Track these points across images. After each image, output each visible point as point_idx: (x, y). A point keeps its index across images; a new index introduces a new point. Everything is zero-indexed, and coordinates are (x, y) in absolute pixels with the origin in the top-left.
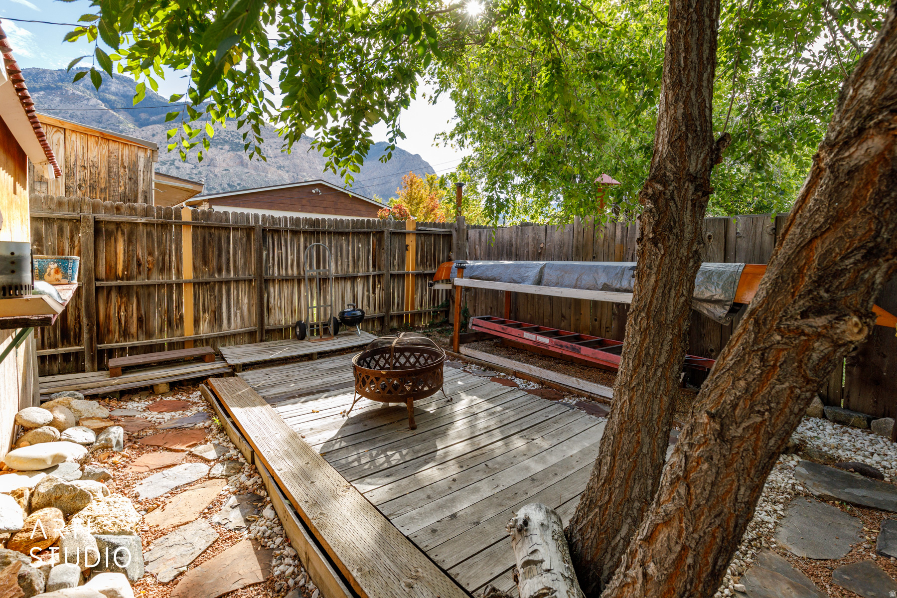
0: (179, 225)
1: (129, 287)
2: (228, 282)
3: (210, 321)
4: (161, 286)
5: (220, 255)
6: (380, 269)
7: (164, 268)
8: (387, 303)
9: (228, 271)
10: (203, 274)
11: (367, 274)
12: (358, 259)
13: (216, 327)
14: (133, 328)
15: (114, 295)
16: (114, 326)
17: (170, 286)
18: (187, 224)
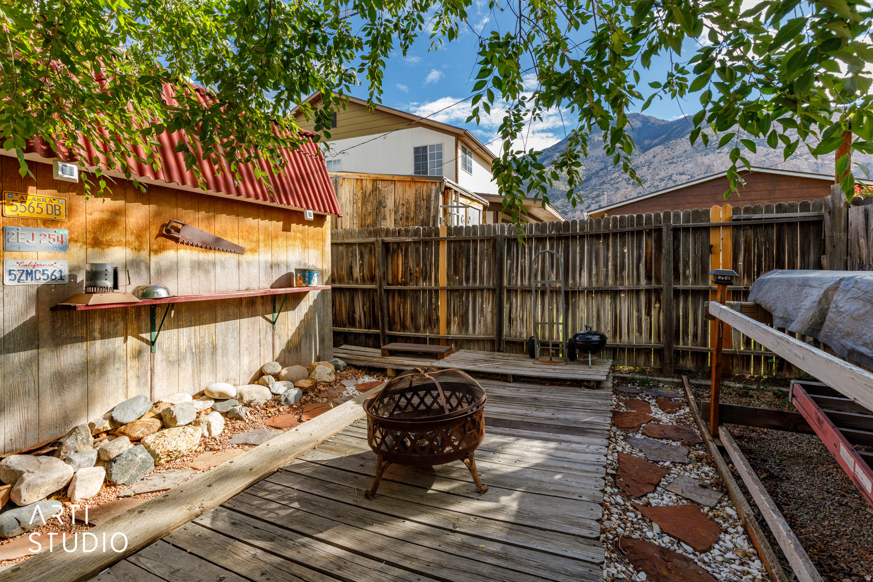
0: (438, 243)
1: (405, 291)
2: (474, 290)
3: (458, 323)
4: (424, 291)
5: (468, 266)
7: (426, 276)
9: (475, 280)
10: (454, 282)
11: (635, 287)
12: (623, 268)
13: (464, 330)
14: (408, 322)
15: (396, 296)
16: (397, 319)
17: (430, 291)
18: (443, 239)
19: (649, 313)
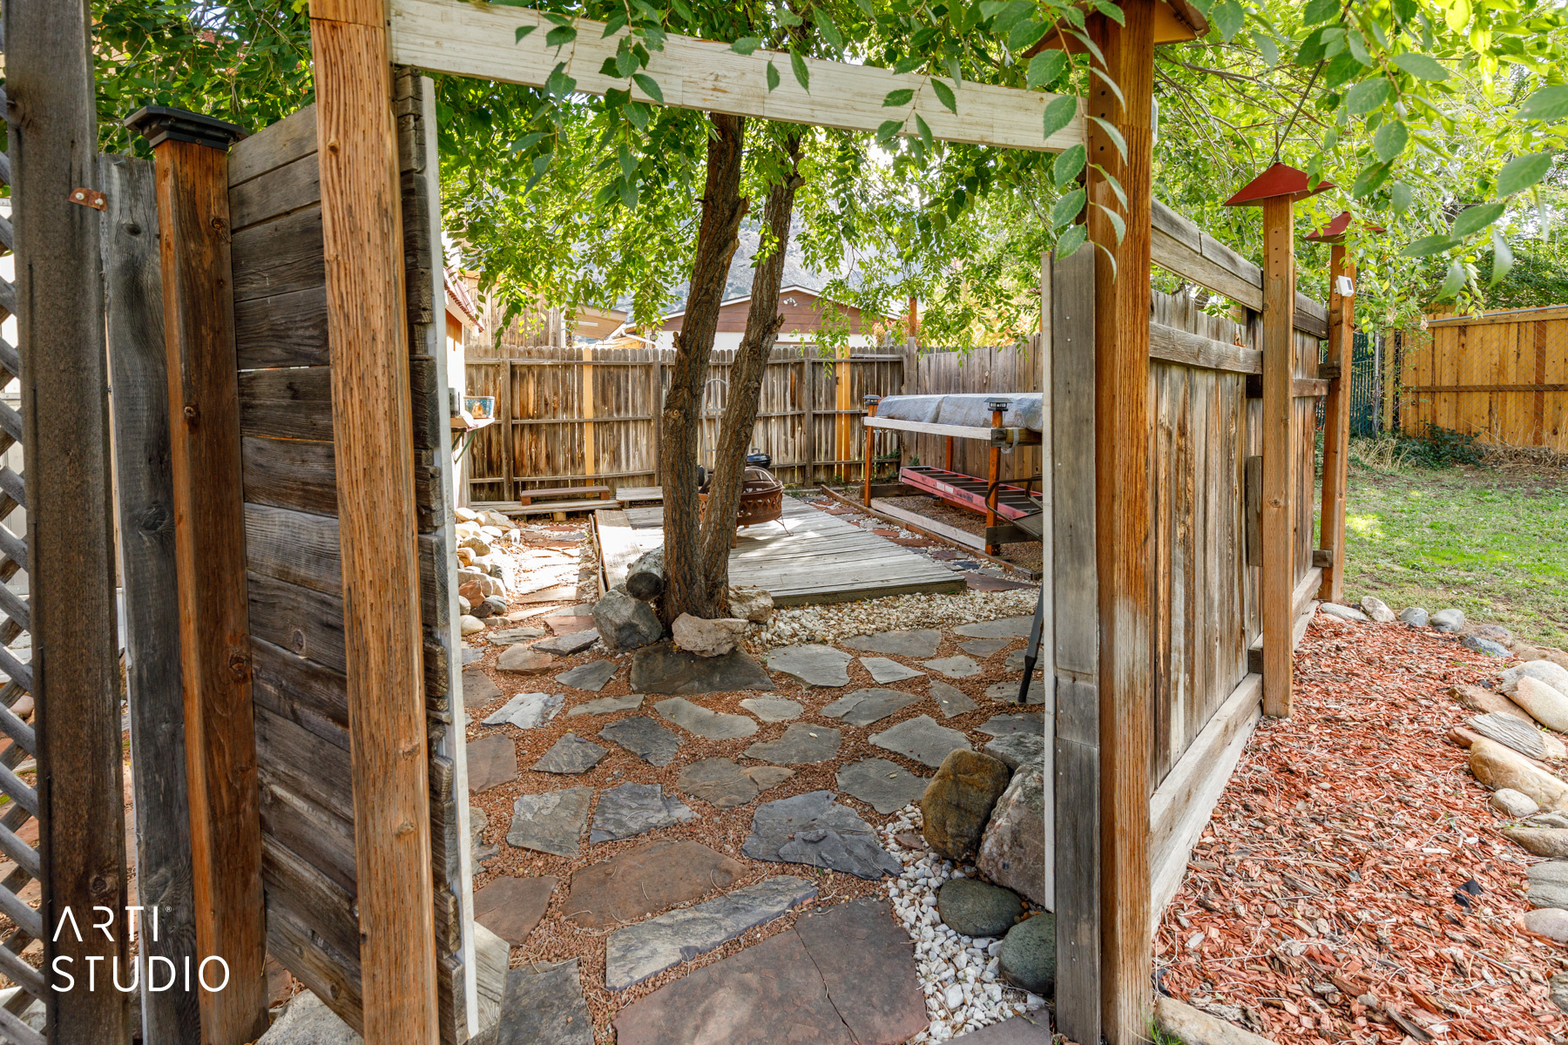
0: (581, 366)
1: (538, 425)
2: (626, 422)
3: (609, 463)
4: (565, 424)
5: (618, 395)
6: (800, 408)
7: (567, 408)
8: (812, 450)
9: (627, 410)
10: (603, 413)
11: (783, 413)
12: (773, 397)
13: (615, 468)
14: (542, 464)
15: (526, 432)
16: (527, 462)
17: (573, 424)
18: (587, 364)
19: (793, 436)
